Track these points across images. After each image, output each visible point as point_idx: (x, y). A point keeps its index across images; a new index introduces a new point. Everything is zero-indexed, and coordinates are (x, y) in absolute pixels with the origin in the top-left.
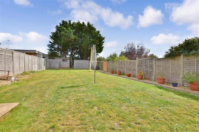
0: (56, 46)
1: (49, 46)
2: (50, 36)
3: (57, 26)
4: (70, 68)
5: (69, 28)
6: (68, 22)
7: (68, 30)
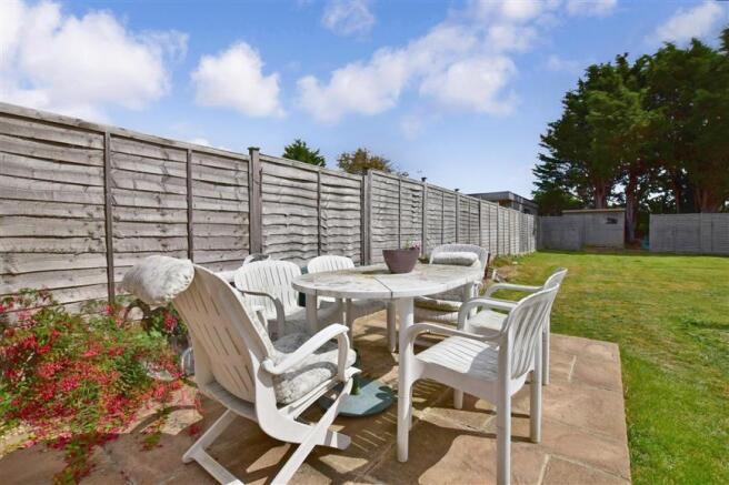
0: (563, 169)
1: (539, 171)
2: (542, 137)
3: (569, 96)
4: (626, 248)
5: (623, 89)
6: (614, 64)
7: (619, 96)
